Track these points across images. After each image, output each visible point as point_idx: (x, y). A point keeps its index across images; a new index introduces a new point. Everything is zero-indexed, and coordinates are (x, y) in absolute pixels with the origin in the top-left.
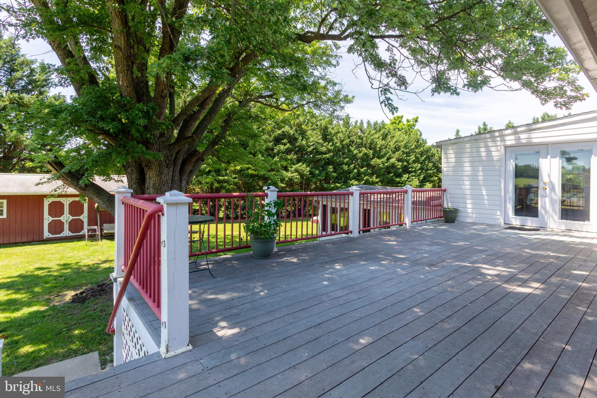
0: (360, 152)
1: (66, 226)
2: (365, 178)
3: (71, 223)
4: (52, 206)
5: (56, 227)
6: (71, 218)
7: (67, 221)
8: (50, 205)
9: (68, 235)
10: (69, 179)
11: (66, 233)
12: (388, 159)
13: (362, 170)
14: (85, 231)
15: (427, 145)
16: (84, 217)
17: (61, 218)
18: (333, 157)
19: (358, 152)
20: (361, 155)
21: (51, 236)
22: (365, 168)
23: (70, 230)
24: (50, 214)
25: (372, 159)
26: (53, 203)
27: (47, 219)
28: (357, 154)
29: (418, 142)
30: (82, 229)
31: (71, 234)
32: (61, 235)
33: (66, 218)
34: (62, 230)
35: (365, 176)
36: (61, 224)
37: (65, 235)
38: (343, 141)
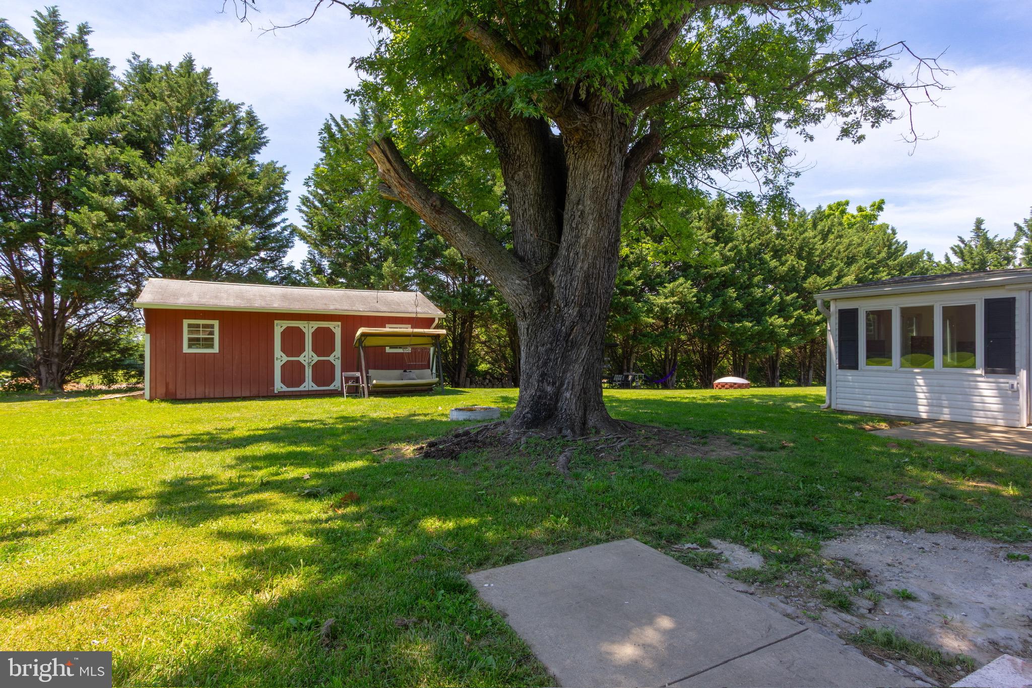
0: (782, 264)
1: (309, 373)
2: (796, 313)
3: (316, 367)
4: (287, 333)
5: (293, 374)
6: (316, 359)
7: (309, 363)
8: (283, 334)
9: (311, 389)
10: (411, 184)
11: (309, 385)
12: (839, 278)
13: (788, 298)
14: (336, 385)
15: (907, 253)
16: (336, 358)
17: (301, 359)
18: (733, 271)
19: (778, 264)
20: (785, 268)
21: (285, 389)
22: (795, 295)
23: (315, 380)
24: (283, 350)
25: (805, 278)
26: (288, 329)
27: (280, 358)
28: (776, 267)
29: (890, 247)
30: (333, 379)
31: (316, 388)
32: (301, 388)
33: (308, 357)
34: (302, 381)
35: (795, 310)
36: (301, 367)
37: (306, 389)
38: (750, 242)
